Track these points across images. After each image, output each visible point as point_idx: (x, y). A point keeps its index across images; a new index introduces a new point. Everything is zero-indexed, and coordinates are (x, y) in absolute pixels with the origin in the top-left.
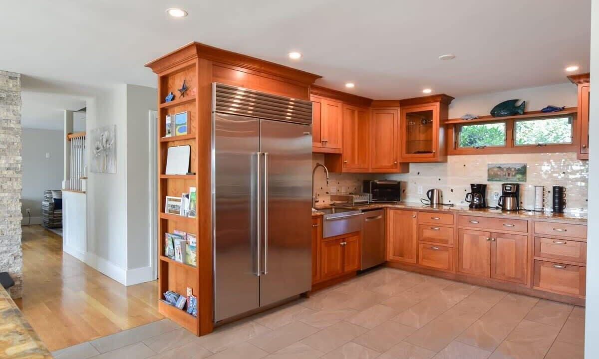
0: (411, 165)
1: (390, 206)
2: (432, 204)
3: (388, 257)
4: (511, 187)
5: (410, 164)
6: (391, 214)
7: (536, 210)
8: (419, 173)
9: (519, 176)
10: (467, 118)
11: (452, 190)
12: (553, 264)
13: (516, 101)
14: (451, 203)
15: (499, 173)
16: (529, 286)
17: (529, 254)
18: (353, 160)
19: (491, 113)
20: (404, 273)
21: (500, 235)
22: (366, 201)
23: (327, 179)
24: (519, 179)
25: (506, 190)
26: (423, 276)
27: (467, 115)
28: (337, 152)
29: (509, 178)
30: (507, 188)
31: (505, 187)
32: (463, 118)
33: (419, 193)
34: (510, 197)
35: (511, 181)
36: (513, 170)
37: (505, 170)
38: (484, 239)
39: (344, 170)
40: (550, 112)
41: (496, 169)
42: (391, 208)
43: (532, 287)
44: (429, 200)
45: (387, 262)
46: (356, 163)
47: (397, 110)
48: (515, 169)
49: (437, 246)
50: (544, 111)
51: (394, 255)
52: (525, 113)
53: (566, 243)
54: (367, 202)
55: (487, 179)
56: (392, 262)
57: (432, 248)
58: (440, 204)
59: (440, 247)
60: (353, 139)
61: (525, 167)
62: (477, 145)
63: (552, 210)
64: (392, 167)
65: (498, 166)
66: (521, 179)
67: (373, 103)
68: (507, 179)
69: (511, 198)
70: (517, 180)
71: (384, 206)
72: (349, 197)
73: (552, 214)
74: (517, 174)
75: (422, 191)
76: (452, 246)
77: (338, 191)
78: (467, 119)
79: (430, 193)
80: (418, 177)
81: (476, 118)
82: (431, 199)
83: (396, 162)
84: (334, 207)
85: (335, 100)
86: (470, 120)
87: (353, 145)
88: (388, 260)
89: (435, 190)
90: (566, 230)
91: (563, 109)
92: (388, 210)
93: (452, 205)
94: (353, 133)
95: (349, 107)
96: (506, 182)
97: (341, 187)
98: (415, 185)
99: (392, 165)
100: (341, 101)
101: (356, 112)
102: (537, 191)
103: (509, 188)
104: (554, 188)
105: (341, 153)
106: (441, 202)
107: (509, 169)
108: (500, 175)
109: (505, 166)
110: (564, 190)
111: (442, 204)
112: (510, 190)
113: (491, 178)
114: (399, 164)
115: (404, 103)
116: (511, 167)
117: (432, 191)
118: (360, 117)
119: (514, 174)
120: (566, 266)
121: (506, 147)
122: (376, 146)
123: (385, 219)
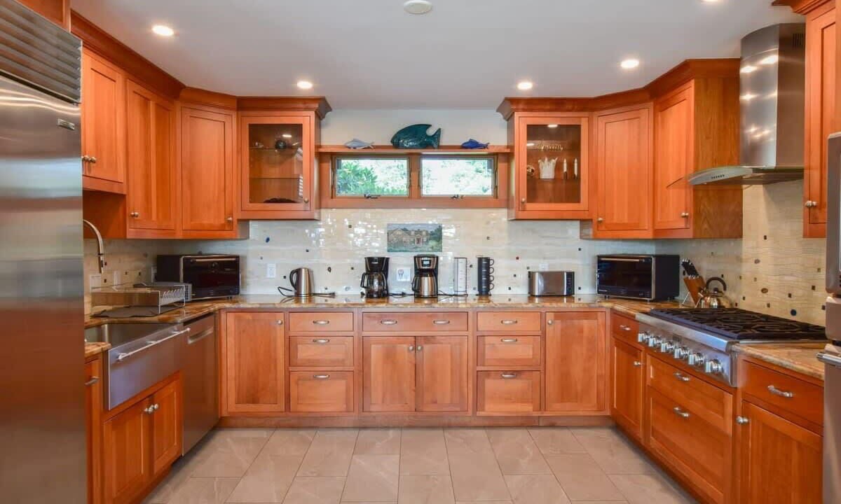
0: (253, 226)
1: (228, 305)
2: (298, 295)
3: (224, 408)
4: (430, 261)
5: (251, 223)
6: (229, 323)
7: (459, 293)
8: (268, 240)
9: (433, 243)
10: (354, 145)
11: (329, 269)
12: (502, 372)
13: (428, 126)
14: (330, 291)
15: (404, 239)
16: (470, 412)
17: (471, 364)
18: (147, 210)
19: (392, 141)
20: (263, 434)
21: (428, 339)
22: (179, 299)
23: (99, 254)
24: (432, 248)
25: (423, 265)
26: (302, 433)
27: (354, 141)
28: (116, 190)
29: (418, 245)
30: (425, 263)
31: (422, 261)
32: (348, 145)
33: (269, 276)
34: (427, 276)
35: (421, 251)
36: (424, 233)
37: (413, 233)
38: (405, 349)
39: (131, 233)
40: (471, 149)
41: (400, 233)
42: (228, 311)
43: (474, 413)
44: (293, 289)
45: (222, 418)
46: (154, 218)
47: (232, 116)
48: (427, 231)
49: (323, 372)
50: (464, 147)
51: (238, 402)
52: (439, 147)
53: (516, 340)
54: (182, 302)
55: (386, 248)
56: (233, 416)
57: (315, 378)
58: (311, 295)
59: (329, 373)
60: (147, 163)
61: (440, 230)
62: (350, 194)
63: (478, 293)
64: (222, 228)
65: (403, 227)
66: (435, 248)
67: (183, 94)
68: (416, 247)
69: (429, 278)
70: (430, 249)
71: (217, 306)
72: (131, 295)
73: (477, 297)
74: (430, 239)
75: (275, 274)
76: (352, 368)
77: (105, 281)
78: (355, 148)
79: (295, 275)
80: (267, 246)
81: (369, 148)
82: (297, 286)
83: (230, 219)
84: (104, 320)
85: (110, 65)
86: (359, 150)
87: (147, 176)
88: (225, 414)
89: (303, 270)
90: (516, 322)
91: (485, 147)
92: (223, 316)
93: (333, 295)
94: (147, 149)
95: (137, 88)
96: (420, 253)
97: (111, 272)
98: (261, 261)
99: (223, 225)
100: (122, 71)
101: (152, 105)
102: (460, 264)
103: (428, 263)
104: (480, 260)
105: (125, 193)
106: (313, 292)
107: (419, 232)
108: (405, 242)
109: (413, 227)
110: (491, 262)
111: (315, 294)
112: (429, 265)
113: (394, 245)
114: (235, 223)
115: (244, 104)
116: (421, 229)
117: (298, 272)
118: (159, 118)
119: (425, 240)
120: (516, 373)
121: (410, 197)
122: (191, 184)
123: (217, 333)
